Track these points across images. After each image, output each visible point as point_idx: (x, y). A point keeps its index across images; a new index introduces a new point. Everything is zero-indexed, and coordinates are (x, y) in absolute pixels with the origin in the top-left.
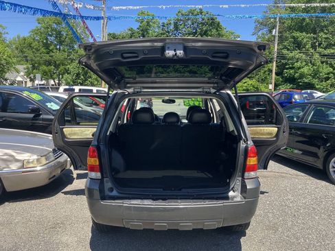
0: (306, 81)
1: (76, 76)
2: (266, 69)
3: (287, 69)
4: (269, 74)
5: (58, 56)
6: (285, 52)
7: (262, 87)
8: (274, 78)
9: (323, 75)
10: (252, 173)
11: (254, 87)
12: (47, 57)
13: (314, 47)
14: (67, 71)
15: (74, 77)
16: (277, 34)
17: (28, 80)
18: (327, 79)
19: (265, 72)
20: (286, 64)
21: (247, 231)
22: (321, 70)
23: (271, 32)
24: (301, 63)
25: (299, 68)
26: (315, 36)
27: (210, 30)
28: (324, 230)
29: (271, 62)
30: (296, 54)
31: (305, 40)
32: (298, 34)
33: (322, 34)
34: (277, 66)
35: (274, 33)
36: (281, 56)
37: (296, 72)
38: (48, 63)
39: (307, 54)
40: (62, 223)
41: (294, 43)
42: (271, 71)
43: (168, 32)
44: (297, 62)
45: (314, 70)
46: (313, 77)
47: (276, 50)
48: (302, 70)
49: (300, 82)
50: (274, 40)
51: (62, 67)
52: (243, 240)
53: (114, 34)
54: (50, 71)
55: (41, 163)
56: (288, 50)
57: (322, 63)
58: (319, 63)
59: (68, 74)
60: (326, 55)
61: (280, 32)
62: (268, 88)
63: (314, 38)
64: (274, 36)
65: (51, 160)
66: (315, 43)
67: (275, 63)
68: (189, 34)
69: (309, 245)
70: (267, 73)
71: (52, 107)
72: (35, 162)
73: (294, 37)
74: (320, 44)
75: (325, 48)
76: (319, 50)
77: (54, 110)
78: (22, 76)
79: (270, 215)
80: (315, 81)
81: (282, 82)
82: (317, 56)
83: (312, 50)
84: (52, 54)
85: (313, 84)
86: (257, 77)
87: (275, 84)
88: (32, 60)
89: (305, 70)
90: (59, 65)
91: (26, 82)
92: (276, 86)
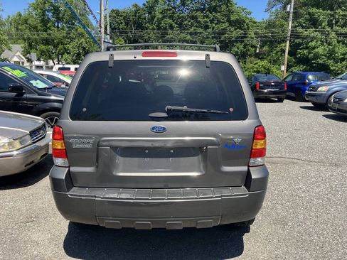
0: (320, 62)
1: (77, 56)
2: (278, 49)
3: (301, 49)
4: (281, 55)
5: (56, 34)
6: (299, 30)
7: (274, 69)
8: (286, 59)
9: (339, 55)
10: (259, 159)
11: (265, 68)
12: (45, 35)
13: (330, 25)
14: (66, 51)
15: (74, 57)
16: (292, 10)
17: (26, 60)
18: (343, 60)
19: (278, 52)
20: (300, 44)
21: (251, 226)
22: (337, 50)
23: (285, 8)
24: (316, 42)
25: (314, 48)
26: (332, 13)
27: (220, 6)
28: (341, 224)
29: (284, 41)
30: (311, 32)
31: (321, 17)
32: (314, 11)
33: (339, 10)
34: (290, 46)
35: (288, 10)
36: (295, 35)
37: (310, 53)
38: (46, 42)
39: (322, 33)
40: (35, 217)
41: (309, 20)
42: (283, 51)
43: (174, 8)
44: (312, 41)
45: (329, 50)
46: (329, 58)
47: (290, 28)
48: (317, 50)
49: (314, 63)
50: (288, 17)
51: (61, 46)
52: (246, 237)
53: (118, 11)
54: (48, 51)
55: (13, 147)
56: (303, 27)
57: (339, 42)
58: (335, 42)
59: (68, 53)
60: (343, 34)
61: (295, 9)
62: (280, 69)
63: (331, 15)
64: (289, 12)
65: (27, 144)
66: (332, 21)
67: (288, 42)
68: (197, 11)
69: (324, 243)
70: (279, 53)
71: (37, 86)
72: (7, 146)
73: (309, 14)
74: (337, 22)
75: (342, 26)
76: (336, 28)
77: (39, 89)
78: (18, 56)
79: (279, 207)
80: (330, 62)
81: (295, 63)
82: (333, 35)
83: (328, 29)
84: (49, 31)
85: (328, 66)
86: (269, 58)
87: (288, 65)
88: (29, 39)
89: (320, 50)
90: (58, 44)
91: (23, 63)
92: (289, 67)
